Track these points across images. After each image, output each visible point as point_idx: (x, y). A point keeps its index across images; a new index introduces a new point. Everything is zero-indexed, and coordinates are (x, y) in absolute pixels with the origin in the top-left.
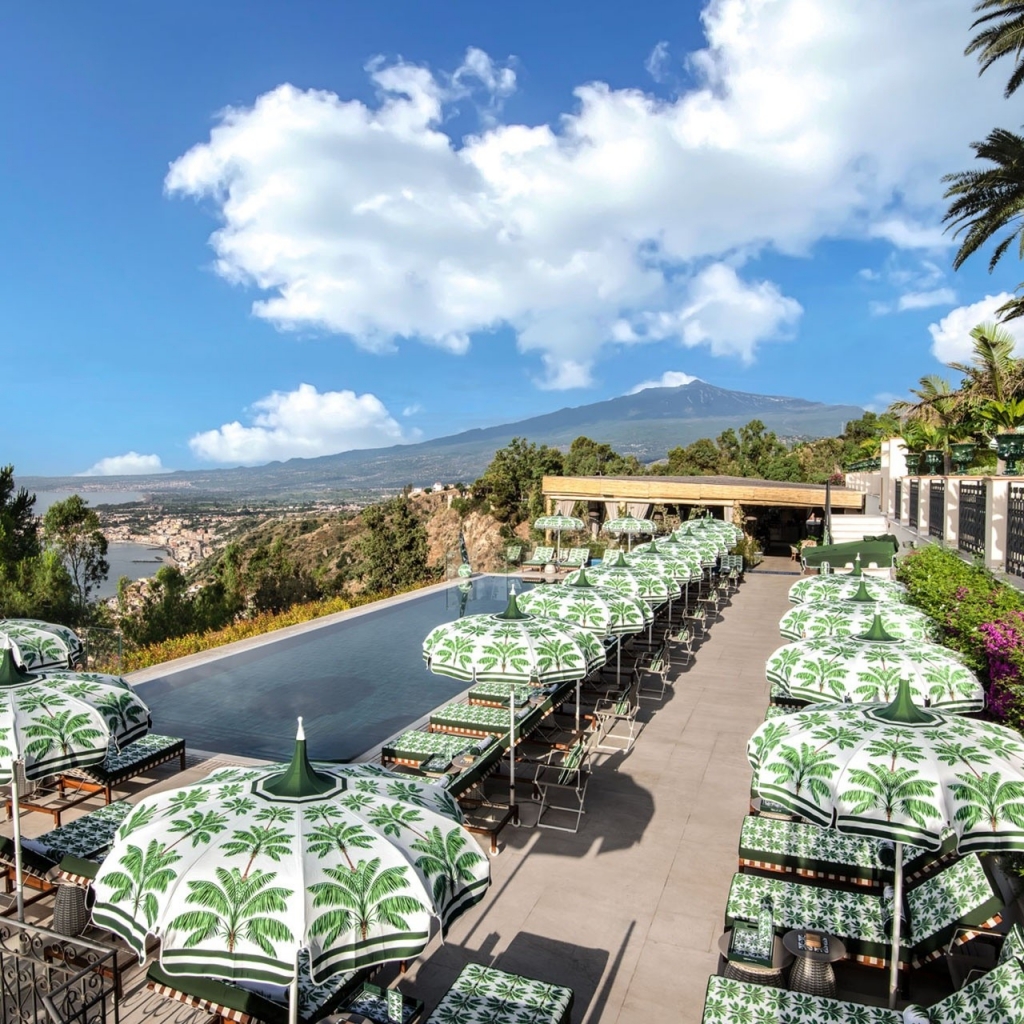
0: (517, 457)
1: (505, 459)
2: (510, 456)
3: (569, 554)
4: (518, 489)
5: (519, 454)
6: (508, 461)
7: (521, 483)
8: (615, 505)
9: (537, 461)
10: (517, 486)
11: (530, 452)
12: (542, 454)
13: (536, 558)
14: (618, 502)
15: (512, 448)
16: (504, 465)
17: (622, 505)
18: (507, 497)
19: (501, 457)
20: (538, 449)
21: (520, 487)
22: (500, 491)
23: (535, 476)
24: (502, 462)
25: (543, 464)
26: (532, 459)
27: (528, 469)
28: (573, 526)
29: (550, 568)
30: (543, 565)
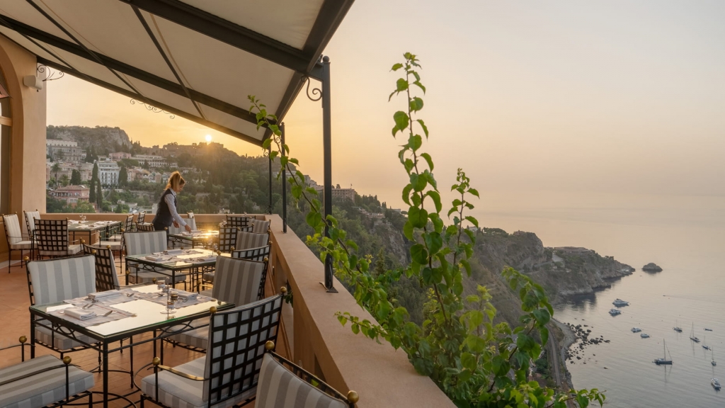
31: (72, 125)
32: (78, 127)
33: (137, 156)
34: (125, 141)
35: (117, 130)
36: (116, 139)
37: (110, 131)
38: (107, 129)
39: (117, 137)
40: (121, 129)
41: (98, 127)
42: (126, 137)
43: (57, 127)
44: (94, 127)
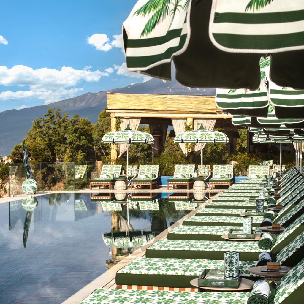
0: (52, 126)
1: (41, 127)
2: (46, 125)
3: (138, 172)
4: (53, 154)
5: (54, 123)
6: (44, 129)
7: (56, 147)
8: (182, 122)
9: (71, 129)
10: (52, 150)
11: (64, 121)
12: (75, 123)
13: (103, 176)
14: (186, 118)
15: (48, 118)
16: (41, 132)
17: (190, 120)
18: (43, 161)
19: (38, 125)
20: (71, 118)
21: (55, 151)
22: (37, 155)
23: (68, 141)
24: (38, 130)
25: (76, 131)
26: (65, 127)
27: (63, 136)
28: (144, 139)
29: (119, 184)
30: (113, 181)
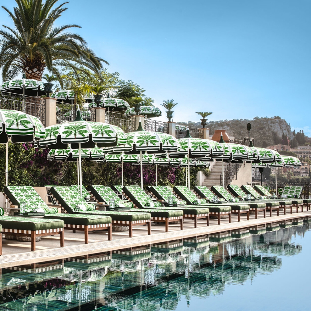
31: (231, 119)
32: (237, 121)
33: (299, 148)
34: (285, 132)
35: (278, 121)
36: (275, 130)
37: (269, 122)
38: (266, 119)
39: (276, 128)
40: (282, 118)
41: (257, 118)
42: (288, 127)
43: (217, 122)
44: (252, 119)
